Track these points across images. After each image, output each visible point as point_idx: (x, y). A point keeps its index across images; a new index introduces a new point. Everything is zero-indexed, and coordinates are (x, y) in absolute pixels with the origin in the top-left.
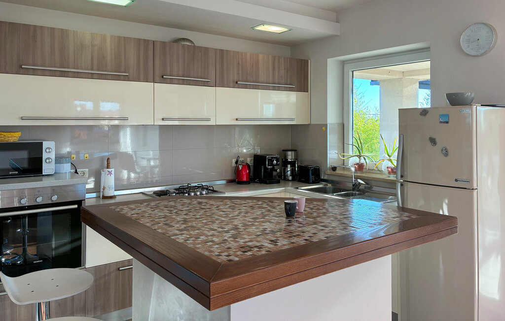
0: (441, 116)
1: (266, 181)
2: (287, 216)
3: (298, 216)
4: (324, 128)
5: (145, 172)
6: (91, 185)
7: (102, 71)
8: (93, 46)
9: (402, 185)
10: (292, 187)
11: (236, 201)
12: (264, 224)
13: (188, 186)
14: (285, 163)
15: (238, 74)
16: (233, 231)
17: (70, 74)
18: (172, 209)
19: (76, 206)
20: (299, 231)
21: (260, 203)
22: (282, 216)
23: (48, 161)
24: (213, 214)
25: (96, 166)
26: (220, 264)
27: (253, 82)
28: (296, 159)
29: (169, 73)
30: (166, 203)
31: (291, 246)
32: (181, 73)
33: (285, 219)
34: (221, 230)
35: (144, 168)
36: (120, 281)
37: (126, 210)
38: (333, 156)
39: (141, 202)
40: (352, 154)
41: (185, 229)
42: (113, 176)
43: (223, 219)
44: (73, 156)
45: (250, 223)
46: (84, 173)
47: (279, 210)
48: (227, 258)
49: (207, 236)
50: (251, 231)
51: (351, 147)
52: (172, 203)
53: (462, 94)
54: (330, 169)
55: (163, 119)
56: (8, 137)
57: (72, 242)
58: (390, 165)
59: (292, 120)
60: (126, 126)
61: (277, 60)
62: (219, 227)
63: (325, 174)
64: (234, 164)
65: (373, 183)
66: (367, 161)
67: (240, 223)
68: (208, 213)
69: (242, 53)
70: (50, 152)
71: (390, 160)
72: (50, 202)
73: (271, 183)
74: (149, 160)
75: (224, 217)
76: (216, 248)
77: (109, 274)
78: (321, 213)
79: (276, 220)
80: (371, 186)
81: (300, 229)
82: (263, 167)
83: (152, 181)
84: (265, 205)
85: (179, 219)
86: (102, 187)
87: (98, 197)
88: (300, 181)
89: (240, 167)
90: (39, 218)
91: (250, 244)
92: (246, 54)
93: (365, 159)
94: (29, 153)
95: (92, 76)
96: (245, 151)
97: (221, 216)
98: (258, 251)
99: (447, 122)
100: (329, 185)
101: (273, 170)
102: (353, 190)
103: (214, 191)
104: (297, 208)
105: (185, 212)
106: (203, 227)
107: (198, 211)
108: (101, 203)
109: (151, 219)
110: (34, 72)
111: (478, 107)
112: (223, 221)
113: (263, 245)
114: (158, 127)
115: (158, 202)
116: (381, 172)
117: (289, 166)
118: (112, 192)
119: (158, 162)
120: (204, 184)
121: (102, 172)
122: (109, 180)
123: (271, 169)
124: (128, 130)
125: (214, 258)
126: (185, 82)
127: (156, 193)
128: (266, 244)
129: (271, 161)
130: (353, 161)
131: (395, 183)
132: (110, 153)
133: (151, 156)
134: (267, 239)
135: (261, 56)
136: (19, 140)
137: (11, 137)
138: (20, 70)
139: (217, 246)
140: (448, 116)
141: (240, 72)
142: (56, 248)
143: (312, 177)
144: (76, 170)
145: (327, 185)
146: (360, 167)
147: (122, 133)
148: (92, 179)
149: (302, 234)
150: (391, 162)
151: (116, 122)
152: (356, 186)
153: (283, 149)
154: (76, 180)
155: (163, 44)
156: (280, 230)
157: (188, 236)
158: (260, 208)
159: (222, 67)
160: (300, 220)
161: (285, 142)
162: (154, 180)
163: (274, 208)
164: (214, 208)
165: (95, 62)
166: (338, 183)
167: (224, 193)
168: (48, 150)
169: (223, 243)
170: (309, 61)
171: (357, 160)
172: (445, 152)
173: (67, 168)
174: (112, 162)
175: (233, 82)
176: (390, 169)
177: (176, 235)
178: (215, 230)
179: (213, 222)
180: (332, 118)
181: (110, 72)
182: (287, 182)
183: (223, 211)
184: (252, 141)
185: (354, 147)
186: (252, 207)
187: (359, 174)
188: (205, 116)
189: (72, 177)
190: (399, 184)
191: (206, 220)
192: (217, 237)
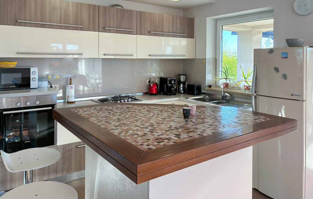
0: (283, 53)
1: (168, 94)
2: (184, 117)
3: (191, 117)
4: (204, 61)
5: (94, 86)
6: (60, 95)
7: (67, 24)
8: (61, 8)
9: (255, 97)
10: (183, 97)
11: (151, 107)
12: (170, 123)
13: (120, 96)
14: (179, 82)
15: (151, 27)
16: (150, 127)
17: (47, 26)
18: (110, 111)
19: (51, 108)
20: (194, 128)
21: (166, 108)
22: (181, 118)
23: (33, 80)
24: (137, 115)
25: (63, 83)
26: (143, 151)
27: (160, 32)
28: (186, 80)
29: (108, 26)
30: (107, 108)
31: (190, 139)
32: (115, 26)
33: (183, 119)
34: (142, 126)
35: (92, 84)
36: (78, 154)
37: (81, 112)
38: (209, 78)
39: (90, 106)
40: (221, 78)
41: (119, 125)
42: (73, 89)
43: (143, 119)
44: (49, 77)
45: (161, 122)
46: (56, 88)
47: (179, 113)
48: (147, 147)
49: (134, 131)
50: (162, 128)
51: (220, 73)
52: (110, 108)
53: (296, 39)
54: (207, 87)
55: (104, 55)
56: (9, 65)
57: (49, 129)
58: (246, 84)
59: (184, 56)
60: (81, 59)
61: (175, 18)
62: (141, 125)
63: (204, 89)
64: (148, 83)
65: (235, 95)
66: (231, 81)
67: (155, 122)
68: (134, 114)
69: (153, 13)
70: (35, 74)
71: (246, 81)
72: (35, 105)
73: (170, 95)
74: (96, 79)
75: (144, 118)
76: (140, 139)
77: (71, 150)
78: (206, 116)
79: (178, 120)
80: (234, 97)
81: (194, 127)
82: (165, 85)
83: (97, 93)
84: (169, 110)
85: (115, 118)
86: (67, 96)
87: (65, 102)
88: (189, 94)
89: (152, 85)
90: (29, 115)
91: (162, 136)
92: (156, 14)
93: (230, 80)
94: (22, 75)
95: (60, 27)
96: (154, 75)
97: (141, 117)
98: (167, 142)
99: (287, 58)
100: (207, 97)
101: (172, 87)
102: (222, 99)
103: (136, 100)
104: (191, 112)
105: (119, 114)
106: (131, 124)
107: (127, 113)
108: (66, 107)
109: (97, 118)
110: (25, 25)
111: (307, 48)
112: (143, 120)
113: (170, 138)
114: (101, 59)
115: (101, 107)
116: (240, 89)
117: (182, 84)
118: (73, 100)
119: (101, 81)
120: (129, 95)
121: (67, 87)
122: (71, 92)
123: (170, 86)
124: (83, 61)
125: (139, 147)
126: (118, 32)
127: (100, 100)
128: (173, 136)
129: (171, 81)
130: (221, 82)
131: (251, 96)
132: (71, 75)
133: (97, 77)
134: (173, 133)
135: (165, 16)
136: (16, 67)
137: (11, 65)
138: (16, 23)
139: (140, 138)
140: (287, 53)
141: (152, 26)
142: (40, 132)
143: (196, 92)
144: (51, 86)
145: (205, 96)
146: (227, 85)
147: (79, 63)
148: (61, 91)
149: (195, 130)
150: (247, 83)
151: (76, 56)
152: (224, 97)
153: (178, 74)
154: (51, 92)
155: (105, 8)
156: (181, 127)
157: (121, 131)
158: (166, 111)
159: (141, 22)
160: (193, 120)
161: (179, 69)
162: (99, 92)
163: (175, 112)
164: (137, 111)
165: (62, 18)
166: (212, 95)
167: (142, 101)
168: (33, 73)
169: (144, 136)
170: (195, 19)
171: (224, 81)
172: (285, 77)
173: (45, 84)
174: (73, 81)
175: (148, 32)
176: (246, 87)
177: (113, 130)
178: (139, 126)
179: (137, 121)
180: (209, 55)
181: (71, 25)
182: (180, 94)
183: (143, 114)
184: (158, 69)
185: (222, 72)
186: (161, 111)
187: (225, 90)
188: (130, 53)
189: (49, 90)
190: (254, 97)
191: (132, 119)
192: (140, 131)
